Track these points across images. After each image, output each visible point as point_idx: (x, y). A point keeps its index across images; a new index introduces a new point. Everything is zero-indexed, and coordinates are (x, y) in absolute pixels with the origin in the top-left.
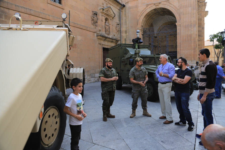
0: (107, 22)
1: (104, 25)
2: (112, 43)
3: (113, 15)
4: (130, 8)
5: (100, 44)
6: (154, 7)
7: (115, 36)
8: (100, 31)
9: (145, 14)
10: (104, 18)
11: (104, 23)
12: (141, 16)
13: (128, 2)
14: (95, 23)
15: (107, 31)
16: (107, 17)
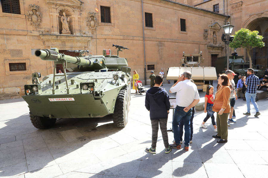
0: (214, 34)
1: (212, 37)
2: (218, 50)
3: (220, 28)
4: (235, 19)
5: (209, 52)
6: (257, 17)
7: (220, 44)
8: (209, 43)
9: (248, 23)
10: (212, 32)
11: (212, 36)
12: (244, 25)
13: (233, 14)
14: (206, 37)
15: (215, 41)
16: (214, 30)
